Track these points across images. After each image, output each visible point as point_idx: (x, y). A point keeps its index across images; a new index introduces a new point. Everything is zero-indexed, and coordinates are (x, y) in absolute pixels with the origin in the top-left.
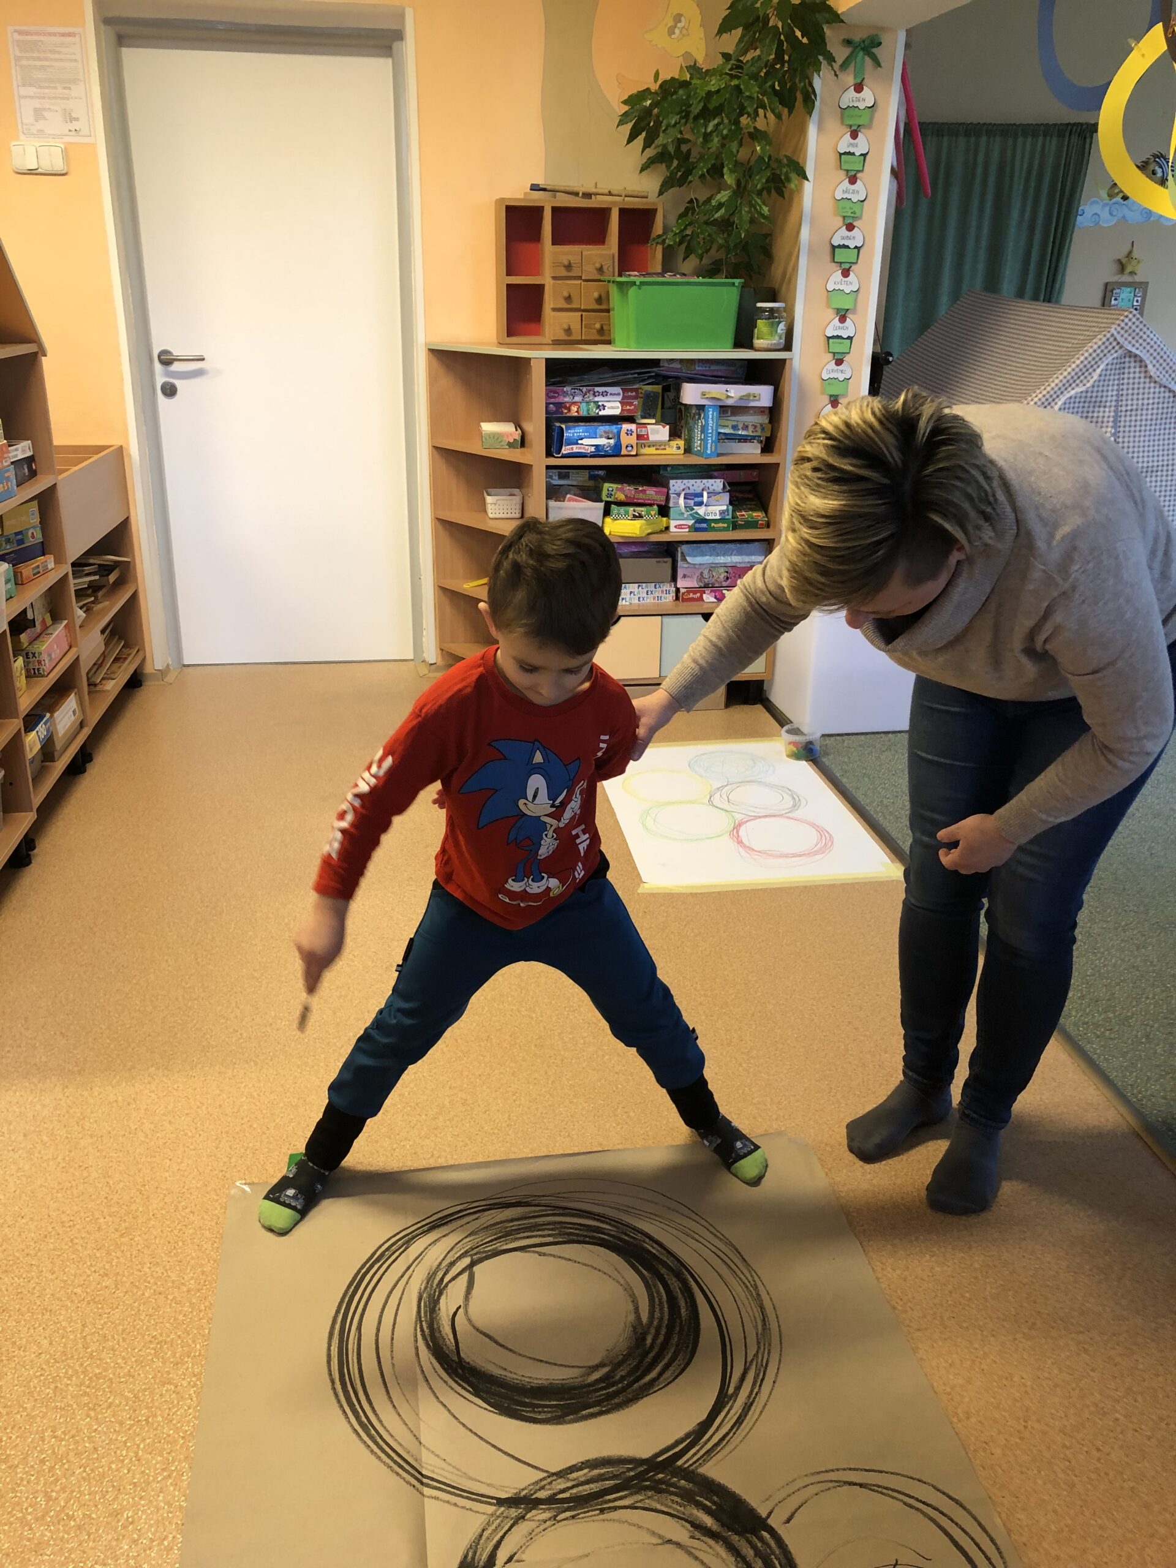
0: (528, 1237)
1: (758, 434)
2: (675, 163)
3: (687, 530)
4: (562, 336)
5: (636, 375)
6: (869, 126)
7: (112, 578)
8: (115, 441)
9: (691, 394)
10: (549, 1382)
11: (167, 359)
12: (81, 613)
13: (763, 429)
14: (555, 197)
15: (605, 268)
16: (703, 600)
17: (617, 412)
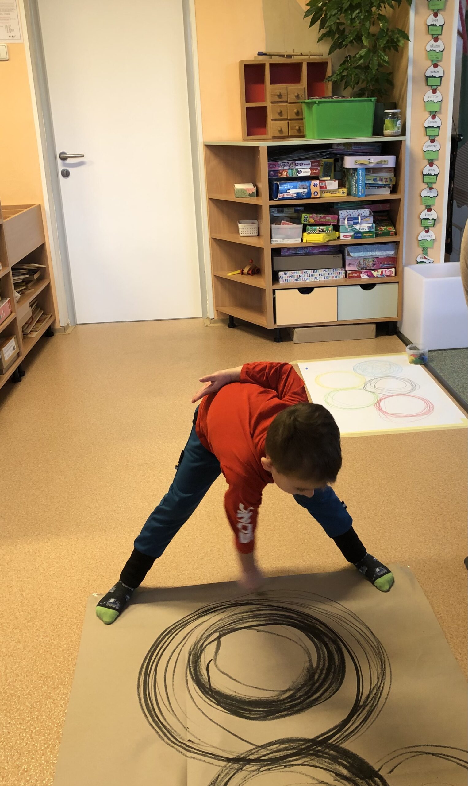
0: (251, 621)
1: (389, 183)
2: (337, 36)
3: (350, 238)
4: (278, 134)
5: (319, 154)
6: (444, 9)
7: (36, 276)
8: (36, 202)
9: (349, 162)
10: (259, 698)
11: (64, 157)
12: (17, 295)
13: (391, 180)
14: (271, 58)
15: (300, 96)
16: (361, 277)
17: (308, 174)
